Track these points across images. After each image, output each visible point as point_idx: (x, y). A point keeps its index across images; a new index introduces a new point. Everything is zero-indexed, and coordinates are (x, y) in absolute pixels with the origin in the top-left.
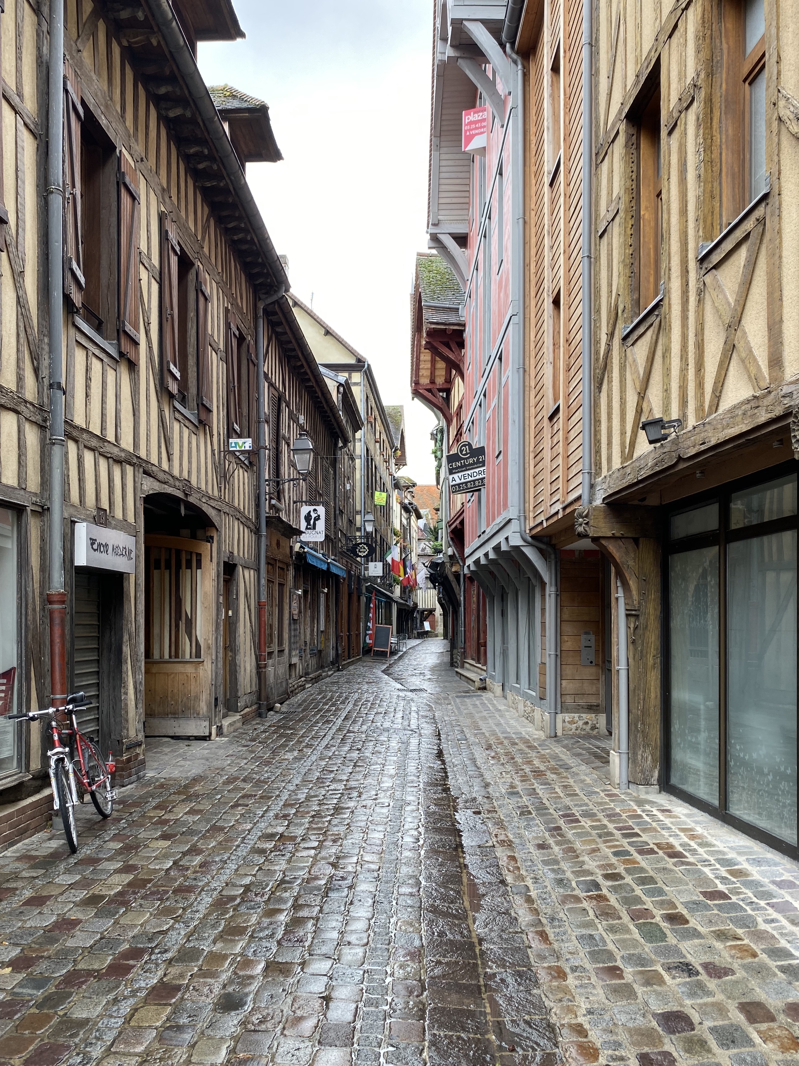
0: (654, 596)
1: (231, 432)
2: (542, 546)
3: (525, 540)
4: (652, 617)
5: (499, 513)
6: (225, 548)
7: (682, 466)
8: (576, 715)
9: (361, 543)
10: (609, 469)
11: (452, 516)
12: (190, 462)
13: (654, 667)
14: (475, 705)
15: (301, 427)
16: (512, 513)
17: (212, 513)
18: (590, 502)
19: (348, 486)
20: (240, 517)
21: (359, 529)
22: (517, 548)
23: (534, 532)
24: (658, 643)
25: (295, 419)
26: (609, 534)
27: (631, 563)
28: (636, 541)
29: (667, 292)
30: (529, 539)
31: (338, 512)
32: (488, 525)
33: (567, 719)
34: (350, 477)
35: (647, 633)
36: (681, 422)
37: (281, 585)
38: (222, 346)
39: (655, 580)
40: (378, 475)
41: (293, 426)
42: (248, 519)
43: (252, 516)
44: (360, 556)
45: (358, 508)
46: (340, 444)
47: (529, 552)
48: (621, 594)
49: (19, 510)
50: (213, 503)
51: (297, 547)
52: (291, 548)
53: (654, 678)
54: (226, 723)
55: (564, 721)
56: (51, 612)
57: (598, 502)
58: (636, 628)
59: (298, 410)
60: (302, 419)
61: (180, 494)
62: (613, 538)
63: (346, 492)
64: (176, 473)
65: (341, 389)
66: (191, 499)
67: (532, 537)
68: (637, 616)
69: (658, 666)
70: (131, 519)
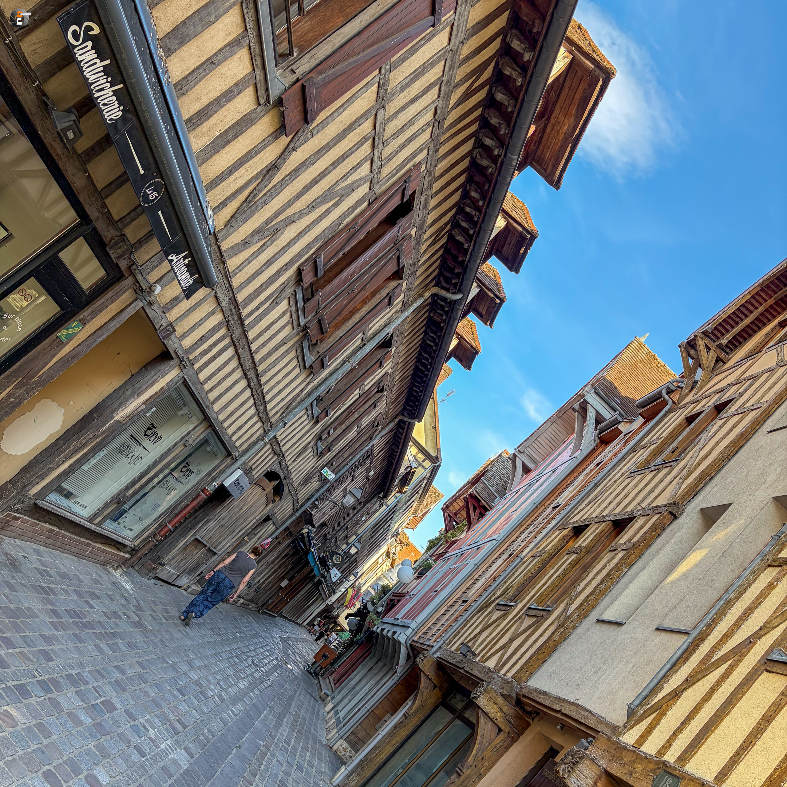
0: (421, 716)
1: (329, 464)
2: (411, 654)
3: (406, 643)
4: (411, 724)
5: (409, 619)
6: (275, 510)
7: (462, 671)
8: (350, 748)
9: (340, 554)
10: (451, 647)
11: (399, 592)
12: (300, 466)
13: (393, 745)
14: (310, 702)
15: (368, 477)
16: (413, 625)
17: (286, 491)
18: (433, 654)
19: (364, 518)
20: (295, 501)
21: (348, 544)
22: (400, 643)
23: (414, 644)
24: (404, 737)
25: (368, 470)
26: (427, 673)
27: (425, 694)
28: (435, 686)
29: (516, 606)
30: (408, 645)
31: (344, 528)
32: (402, 618)
33: (344, 746)
34: (369, 514)
35: (403, 729)
36: (476, 655)
37: (279, 543)
38: (362, 427)
39: (427, 710)
40: (389, 523)
41: (364, 474)
42: (298, 503)
43: (300, 503)
44: (332, 561)
45: (359, 532)
46: (381, 495)
47: (403, 651)
48: (410, 703)
49: (229, 454)
50: (291, 488)
51: (305, 531)
52: (303, 529)
53: (389, 750)
54: (193, 587)
55: (341, 745)
56: (199, 495)
57: (435, 656)
58: (402, 722)
59: (374, 468)
60: (372, 473)
61: (282, 476)
62: (427, 676)
63: (359, 520)
64: (290, 468)
65: (409, 469)
66: (284, 482)
67: (410, 645)
68: (407, 718)
69: (395, 747)
70: (256, 477)
